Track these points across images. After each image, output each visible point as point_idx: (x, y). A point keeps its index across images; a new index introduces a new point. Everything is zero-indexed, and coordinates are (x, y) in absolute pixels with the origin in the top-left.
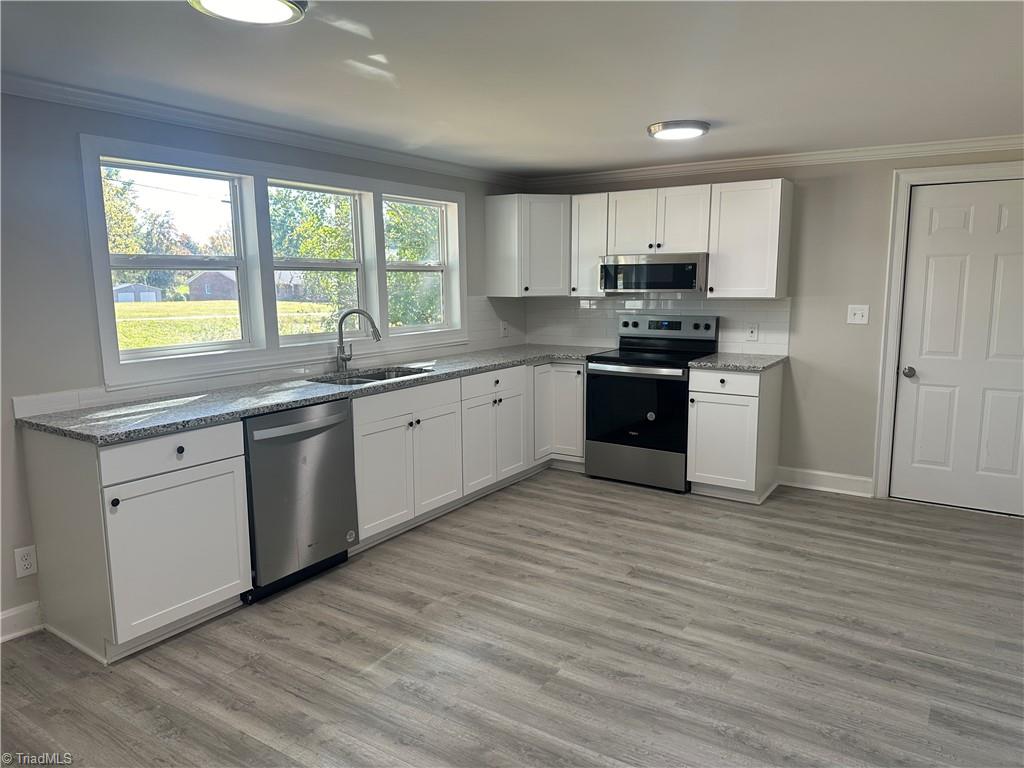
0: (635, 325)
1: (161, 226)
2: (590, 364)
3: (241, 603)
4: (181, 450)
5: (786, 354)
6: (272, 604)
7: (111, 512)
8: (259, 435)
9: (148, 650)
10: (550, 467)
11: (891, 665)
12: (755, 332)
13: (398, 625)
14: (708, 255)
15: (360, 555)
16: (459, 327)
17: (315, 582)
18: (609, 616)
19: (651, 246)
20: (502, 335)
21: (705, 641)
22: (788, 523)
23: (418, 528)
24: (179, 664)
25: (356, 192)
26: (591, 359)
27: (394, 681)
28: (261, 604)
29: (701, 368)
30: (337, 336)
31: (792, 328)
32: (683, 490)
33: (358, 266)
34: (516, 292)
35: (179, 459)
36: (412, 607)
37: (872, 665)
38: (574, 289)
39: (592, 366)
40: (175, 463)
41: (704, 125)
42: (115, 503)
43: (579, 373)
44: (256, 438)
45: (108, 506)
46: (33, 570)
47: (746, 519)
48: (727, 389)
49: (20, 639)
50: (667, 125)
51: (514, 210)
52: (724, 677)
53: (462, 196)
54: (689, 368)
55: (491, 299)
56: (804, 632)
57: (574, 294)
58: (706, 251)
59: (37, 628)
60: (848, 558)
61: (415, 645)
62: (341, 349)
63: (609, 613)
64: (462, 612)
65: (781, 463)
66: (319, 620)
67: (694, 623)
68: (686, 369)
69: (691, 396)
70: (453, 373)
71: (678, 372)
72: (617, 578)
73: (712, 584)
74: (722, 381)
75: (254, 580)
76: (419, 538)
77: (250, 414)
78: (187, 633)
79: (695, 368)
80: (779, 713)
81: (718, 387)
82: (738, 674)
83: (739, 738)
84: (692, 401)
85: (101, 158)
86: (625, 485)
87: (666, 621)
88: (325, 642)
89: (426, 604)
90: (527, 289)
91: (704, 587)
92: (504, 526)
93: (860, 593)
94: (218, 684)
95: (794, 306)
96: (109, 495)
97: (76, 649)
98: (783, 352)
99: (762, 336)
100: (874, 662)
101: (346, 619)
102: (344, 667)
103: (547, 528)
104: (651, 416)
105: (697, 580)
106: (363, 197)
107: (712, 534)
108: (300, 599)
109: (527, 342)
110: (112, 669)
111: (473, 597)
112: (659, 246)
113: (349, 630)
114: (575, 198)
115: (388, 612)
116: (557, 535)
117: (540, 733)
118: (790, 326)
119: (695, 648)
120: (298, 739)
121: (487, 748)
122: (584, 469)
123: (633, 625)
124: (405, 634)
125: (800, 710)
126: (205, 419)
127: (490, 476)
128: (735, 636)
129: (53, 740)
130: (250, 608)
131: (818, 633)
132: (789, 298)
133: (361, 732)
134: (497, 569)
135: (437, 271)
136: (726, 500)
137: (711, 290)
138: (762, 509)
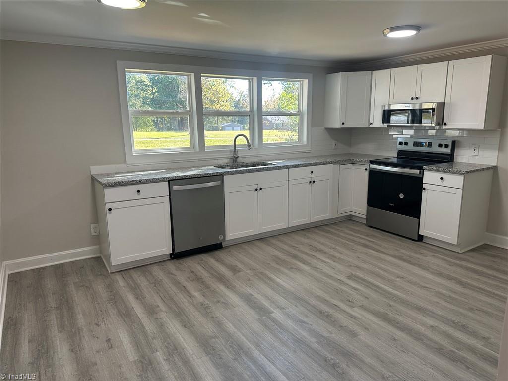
0: (406, 144)
1: (244, 96)
2: (371, 165)
3: (170, 258)
4: (139, 191)
5: (496, 165)
6: (181, 261)
7: (109, 213)
8: (175, 188)
9: (126, 270)
10: (350, 219)
11: (464, 354)
12: (477, 150)
13: (221, 279)
14: (444, 103)
15: (228, 247)
16: (306, 144)
17: (203, 255)
18: (319, 294)
19: (412, 99)
20: (333, 148)
21: (359, 316)
22: (470, 265)
23: (263, 239)
24: (132, 278)
25: (251, 78)
26: (372, 162)
27: (201, 301)
28: (177, 260)
29: (430, 170)
30: (233, 147)
31: (500, 149)
32: (416, 239)
33: (250, 113)
34: (338, 125)
35: (139, 195)
36: (233, 272)
37: (452, 351)
38: (371, 124)
39: (373, 166)
40: (137, 196)
41: (417, 28)
42: (110, 210)
43: (366, 169)
44: (174, 189)
45: (108, 211)
46: (98, 233)
47: (445, 260)
48: (444, 183)
49: (91, 258)
50: (393, 29)
51: (339, 81)
52: (353, 335)
53: (311, 75)
54: (423, 170)
55: (326, 129)
56: (423, 324)
57: (371, 126)
58: (444, 101)
59: (98, 255)
60: (493, 291)
61: (222, 288)
62: (235, 153)
63: (320, 293)
64: (251, 278)
65: (487, 230)
66: (193, 270)
67: (362, 307)
68: (422, 170)
69: (424, 186)
70: (283, 166)
71: (417, 171)
72: (339, 278)
73: (390, 290)
74: (442, 178)
75: (173, 250)
76: (259, 243)
77: (171, 179)
78: (142, 267)
79: (427, 170)
80: (368, 360)
81: (439, 182)
82: (363, 336)
83: (334, 366)
84: (424, 189)
85: (126, 70)
86: (383, 232)
87: (348, 303)
88: (189, 280)
89: (239, 272)
90: (343, 123)
91: (385, 290)
92: (302, 244)
93: (484, 311)
94: (139, 288)
95: (502, 135)
96: (108, 206)
97: (105, 265)
98: (493, 163)
99: (481, 153)
100: (454, 350)
101: (203, 272)
102: (187, 291)
103: (322, 247)
104: (402, 196)
105: (383, 286)
106: (254, 80)
107: (414, 264)
108: (192, 260)
109: (351, 152)
110: (110, 275)
111: (262, 273)
112: (417, 98)
113: (201, 276)
114: (374, 73)
115: (221, 272)
116: (325, 253)
117: (242, 337)
118: (499, 148)
119: (351, 318)
120: (149, 315)
121: (216, 337)
122: (365, 221)
123: (328, 301)
124: (221, 283)
125: (381, 361)
126: (150, 179)
127: (307, 219)
128: (379, 317)
129: (75, 295)
130: (172, 261)
131: (432, 327)
132: (500, 130)
133: (173, 318)
134: (283, 263)
135: (297, 115)
136: (440, 248)
137: (445, 124)
138: (461, 256)
